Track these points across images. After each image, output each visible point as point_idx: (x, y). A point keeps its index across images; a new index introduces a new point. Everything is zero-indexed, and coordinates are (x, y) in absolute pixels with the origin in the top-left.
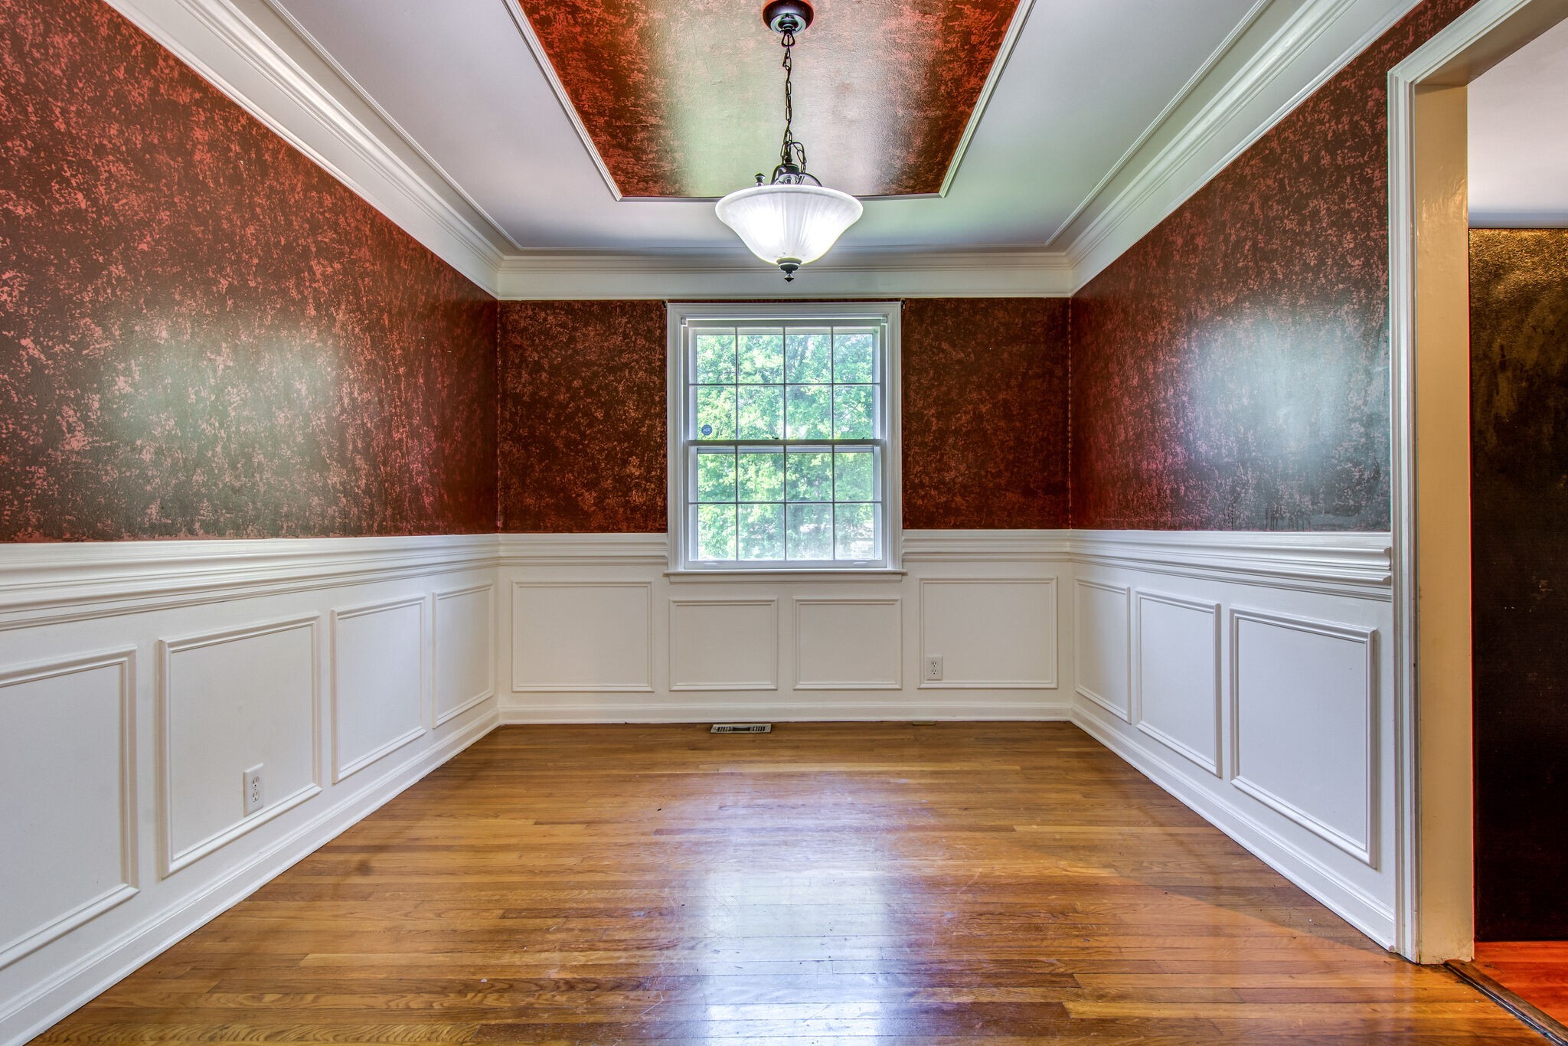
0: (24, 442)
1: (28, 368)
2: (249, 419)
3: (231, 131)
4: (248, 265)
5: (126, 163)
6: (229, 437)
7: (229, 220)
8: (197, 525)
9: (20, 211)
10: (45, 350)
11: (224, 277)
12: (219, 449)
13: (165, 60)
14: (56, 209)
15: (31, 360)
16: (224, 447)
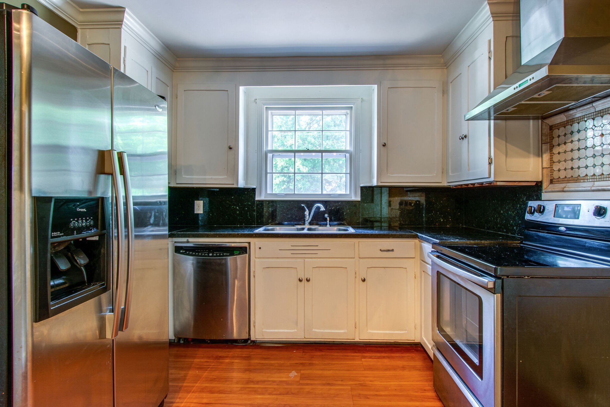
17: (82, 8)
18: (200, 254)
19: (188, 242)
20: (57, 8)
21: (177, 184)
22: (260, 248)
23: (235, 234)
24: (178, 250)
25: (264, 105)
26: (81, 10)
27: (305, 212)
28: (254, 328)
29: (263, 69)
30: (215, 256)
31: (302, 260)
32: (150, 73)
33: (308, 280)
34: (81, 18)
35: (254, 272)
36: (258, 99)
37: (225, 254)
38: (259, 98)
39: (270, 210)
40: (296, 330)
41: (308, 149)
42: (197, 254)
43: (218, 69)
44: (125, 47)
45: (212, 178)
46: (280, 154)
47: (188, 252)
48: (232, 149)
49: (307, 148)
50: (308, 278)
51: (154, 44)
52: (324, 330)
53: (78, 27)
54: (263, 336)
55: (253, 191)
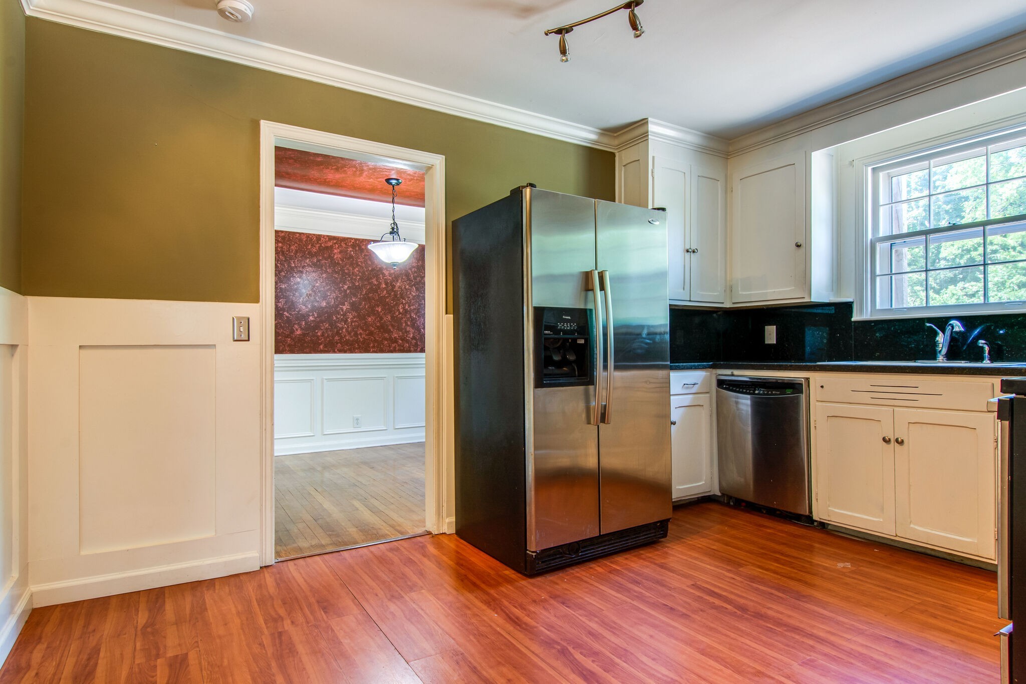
0: (285, 333)
1: (286, 318)
2: (356, 321)
3: (348, 245)
4: (355, 279)
5: (311, 267)
6: (348, 327)
7: (348, 269)
8: (336, 350)
9: (283, 287)
10: (290, 314)
11: (346, 285)
12: (344, 330)
13: (323, 237)
14: (292, 284)
15: (286, 316)
16: (346, 330)
17: (616, 133)
18: (744, 391)
19: (733, 375)
20: (596, 142)
21: (734, 303)
22: (822, 387)
23: (787, 365)
24: (721, 383)
25: (870, 165)
26: (615, 135)
27: (936, 337)
28: (816, 502)
29: (845, 115)
30: (761, 395)
31: (891, 409)
32: (688, 175)
33: (901, 443)
34: (616, 142)
35: (815, 421)
36: (856, 160)
37: (774, 392)
38: (856, 158)
39: (877, 336)
40: (882, 520)
41: (954, 224)
42: (741, 390)
43: (782, 137)
44: (653, 157)
45: (774, 292)
46: (907, 240)
47: (731, 388)
48: (802, 246)
49: (949, 223)
50: (900, 439)
51: (692, 138)
52: (932, 530)
53: (615, 151)
54: (829, 516)
55: (847, 307)
